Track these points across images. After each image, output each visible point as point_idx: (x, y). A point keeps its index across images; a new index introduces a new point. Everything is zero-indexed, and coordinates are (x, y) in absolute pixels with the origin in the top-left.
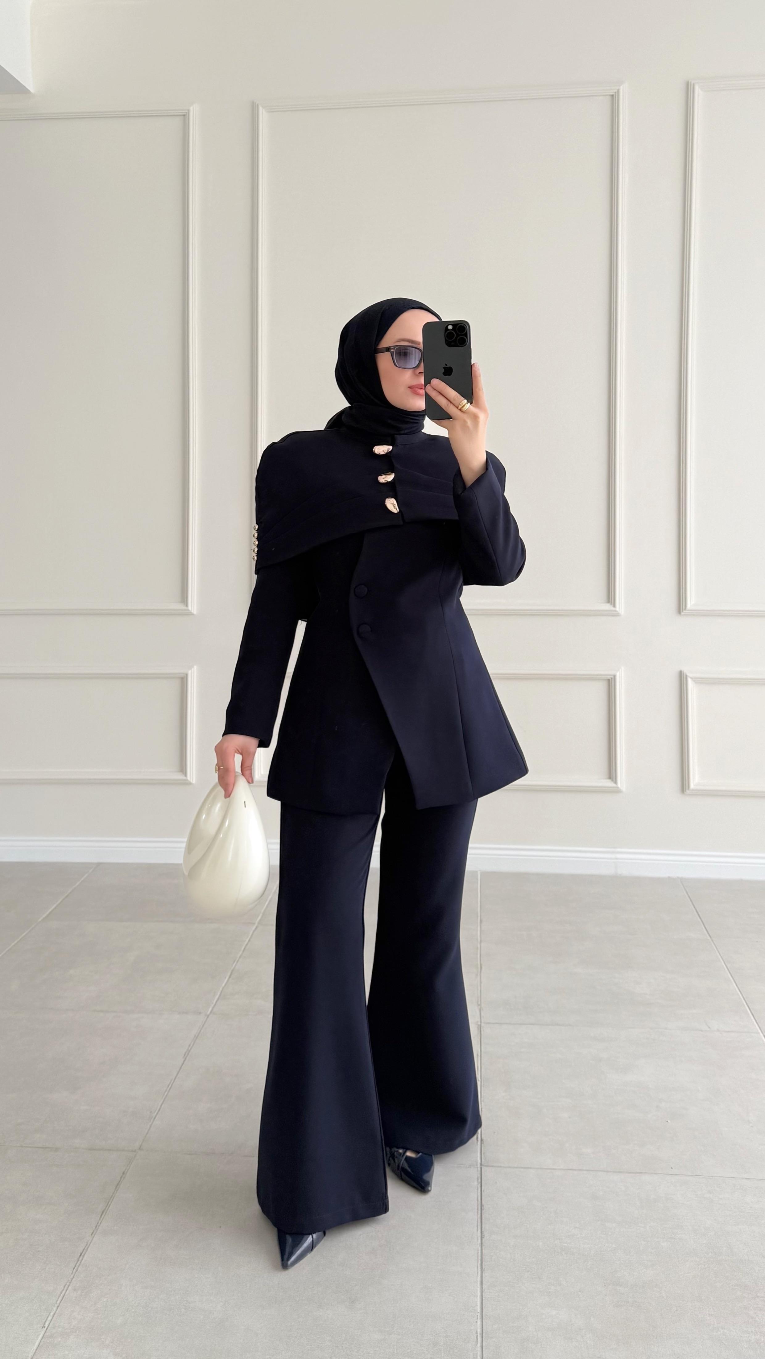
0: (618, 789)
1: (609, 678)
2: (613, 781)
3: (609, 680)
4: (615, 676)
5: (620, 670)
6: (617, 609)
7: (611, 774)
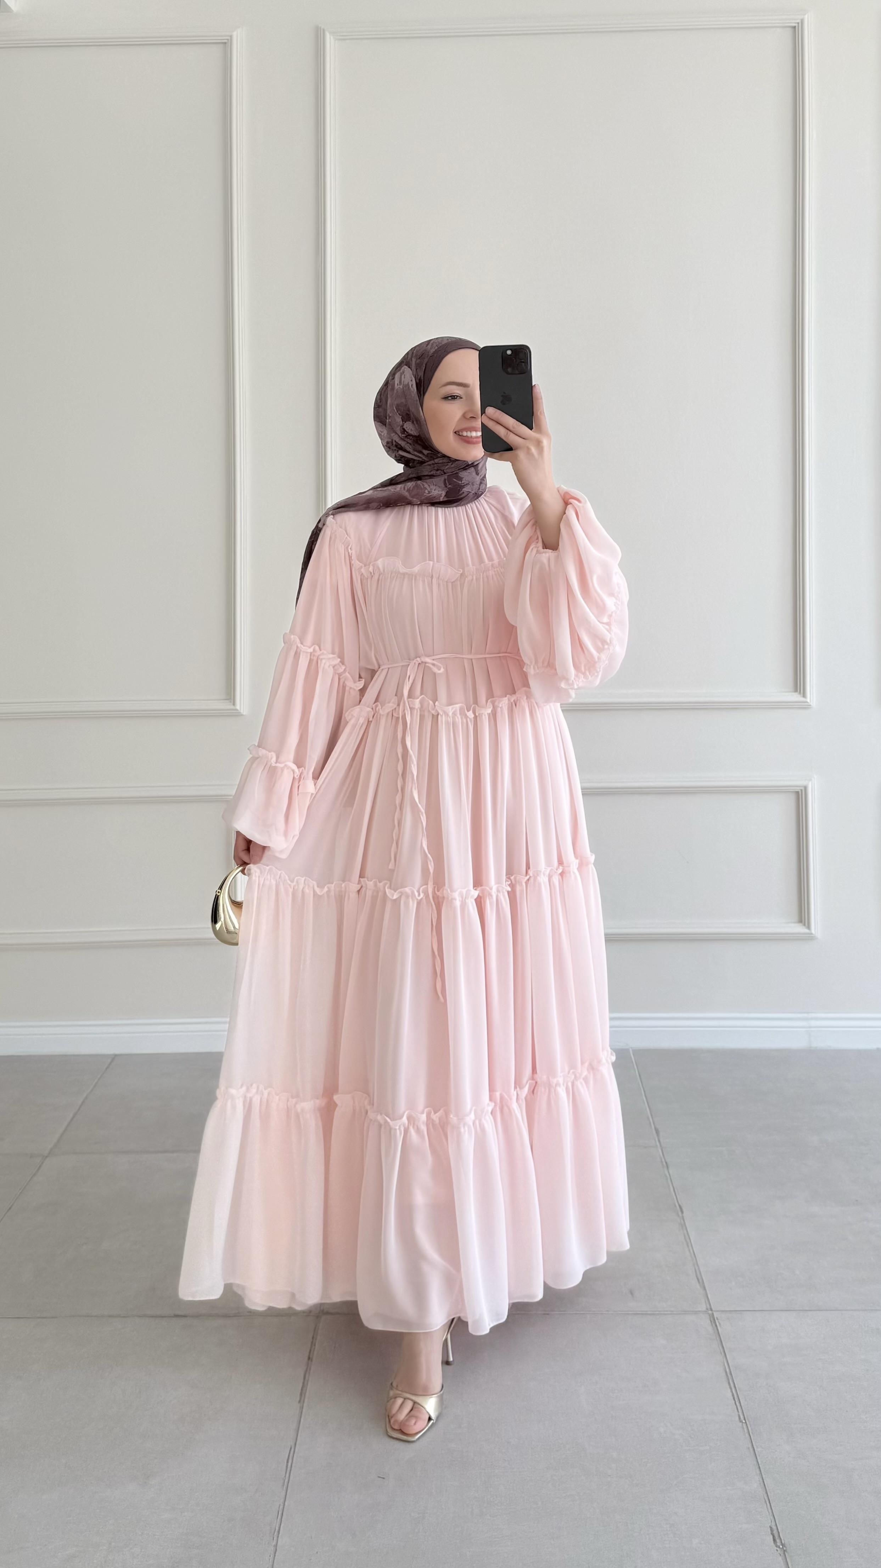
0: (811, 936)
1: (797, 790)
2: (805, 925)
3: (797, 793)
4: (806, 788)
5: (813, 779)
6: (808, 700)
7: (803, 917)
